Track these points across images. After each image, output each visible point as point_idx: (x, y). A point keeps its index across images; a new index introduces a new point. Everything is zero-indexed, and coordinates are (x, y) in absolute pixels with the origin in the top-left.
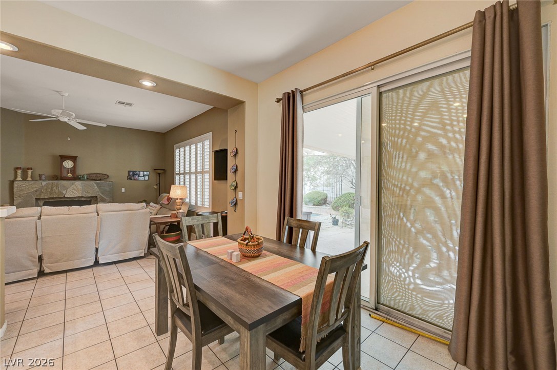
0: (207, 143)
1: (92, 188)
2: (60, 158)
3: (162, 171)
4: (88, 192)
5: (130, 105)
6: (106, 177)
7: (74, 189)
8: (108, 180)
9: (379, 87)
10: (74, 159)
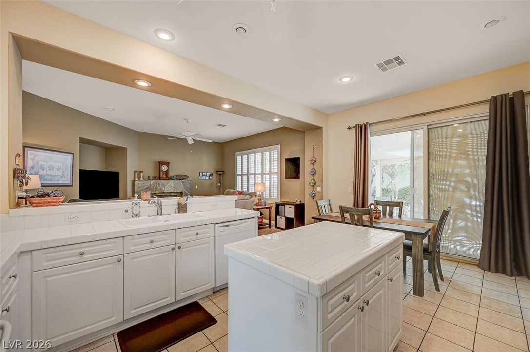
0: (275, 153)
1: (179, 186)
2: (158, 163)
3: (222, 172)
4: (177, 189)
5: (224, 126)
6: (187, 177)
7: (169, 186)
8: (187, 179)
9: (428, 125)
10: (168, 164)
